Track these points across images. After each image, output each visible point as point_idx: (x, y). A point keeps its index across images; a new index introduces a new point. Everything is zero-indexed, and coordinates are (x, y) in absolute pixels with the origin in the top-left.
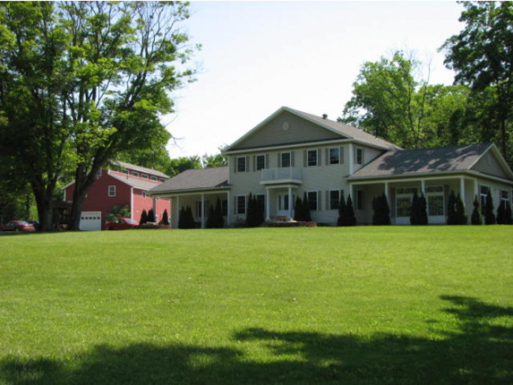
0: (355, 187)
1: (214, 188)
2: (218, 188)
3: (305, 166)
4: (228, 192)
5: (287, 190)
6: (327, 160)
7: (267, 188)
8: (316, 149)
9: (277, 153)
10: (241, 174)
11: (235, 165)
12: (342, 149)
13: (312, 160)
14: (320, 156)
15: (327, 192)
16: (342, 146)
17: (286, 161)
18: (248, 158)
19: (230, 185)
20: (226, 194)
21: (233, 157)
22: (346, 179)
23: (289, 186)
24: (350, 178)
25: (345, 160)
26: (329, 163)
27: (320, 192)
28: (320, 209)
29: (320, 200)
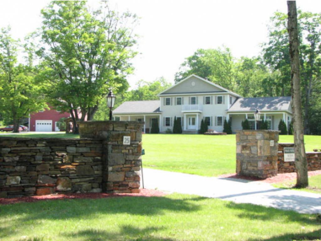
0: (230, 115)
1: (152, 113)
2: (154, 113)
3: (204, 104)
4: (160, 115)
5: (196, 115)
6: (216, 102)
7: (185, 114)
8: (210, 96)
9: (188, 97)
10: (168, 106)
11: (164, 102)
12: (224, 97)
13: (208, 101)
14: (212, 100)
15: (216, 117)
16: (224, 95)
17: (193, 101)
18: (172, 98)
19: (160, 112)
20: (159, 116)
21: (163, 98)
22: (227, 111)
23: (197, 114)
24: (228, 111)
25: (225, 102)
26: (217, 103)
27: (212, 117)
28: (212, 125)
29: (212, 121)
